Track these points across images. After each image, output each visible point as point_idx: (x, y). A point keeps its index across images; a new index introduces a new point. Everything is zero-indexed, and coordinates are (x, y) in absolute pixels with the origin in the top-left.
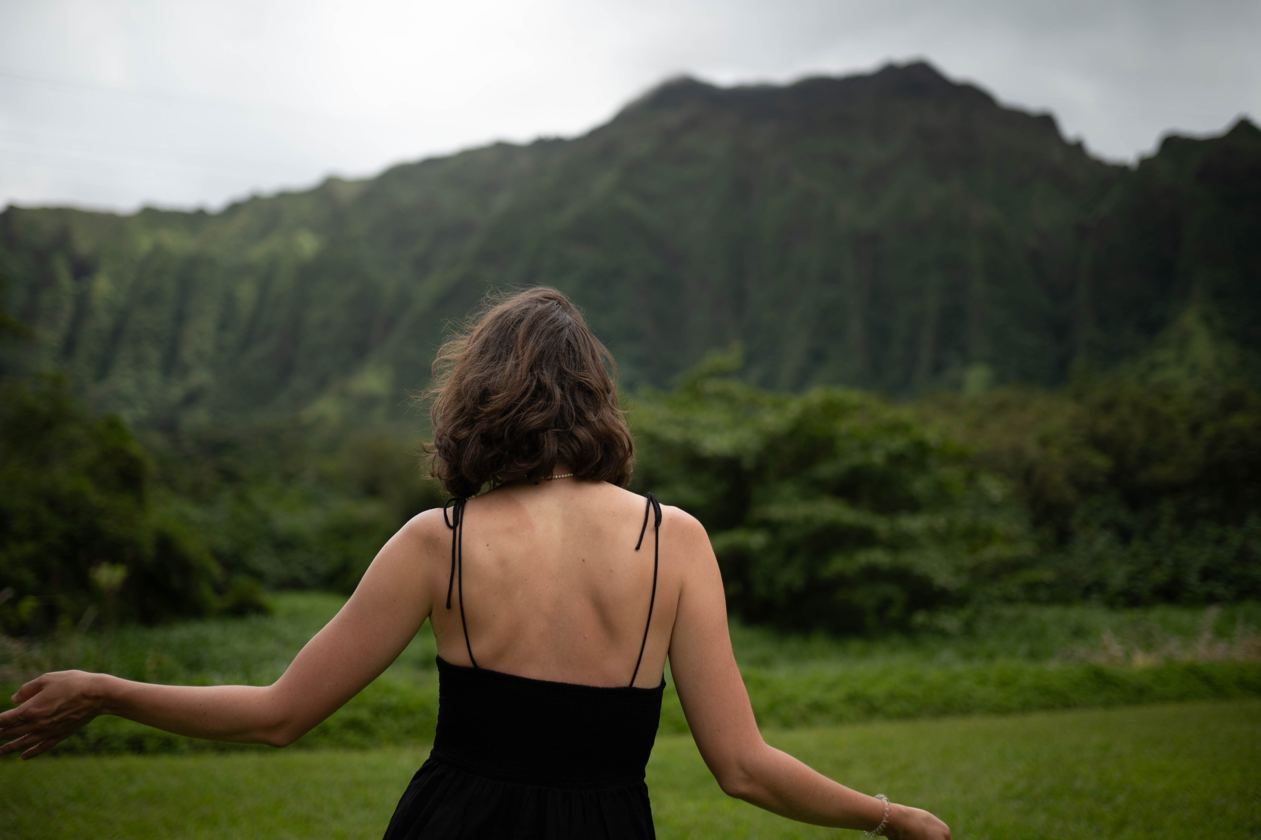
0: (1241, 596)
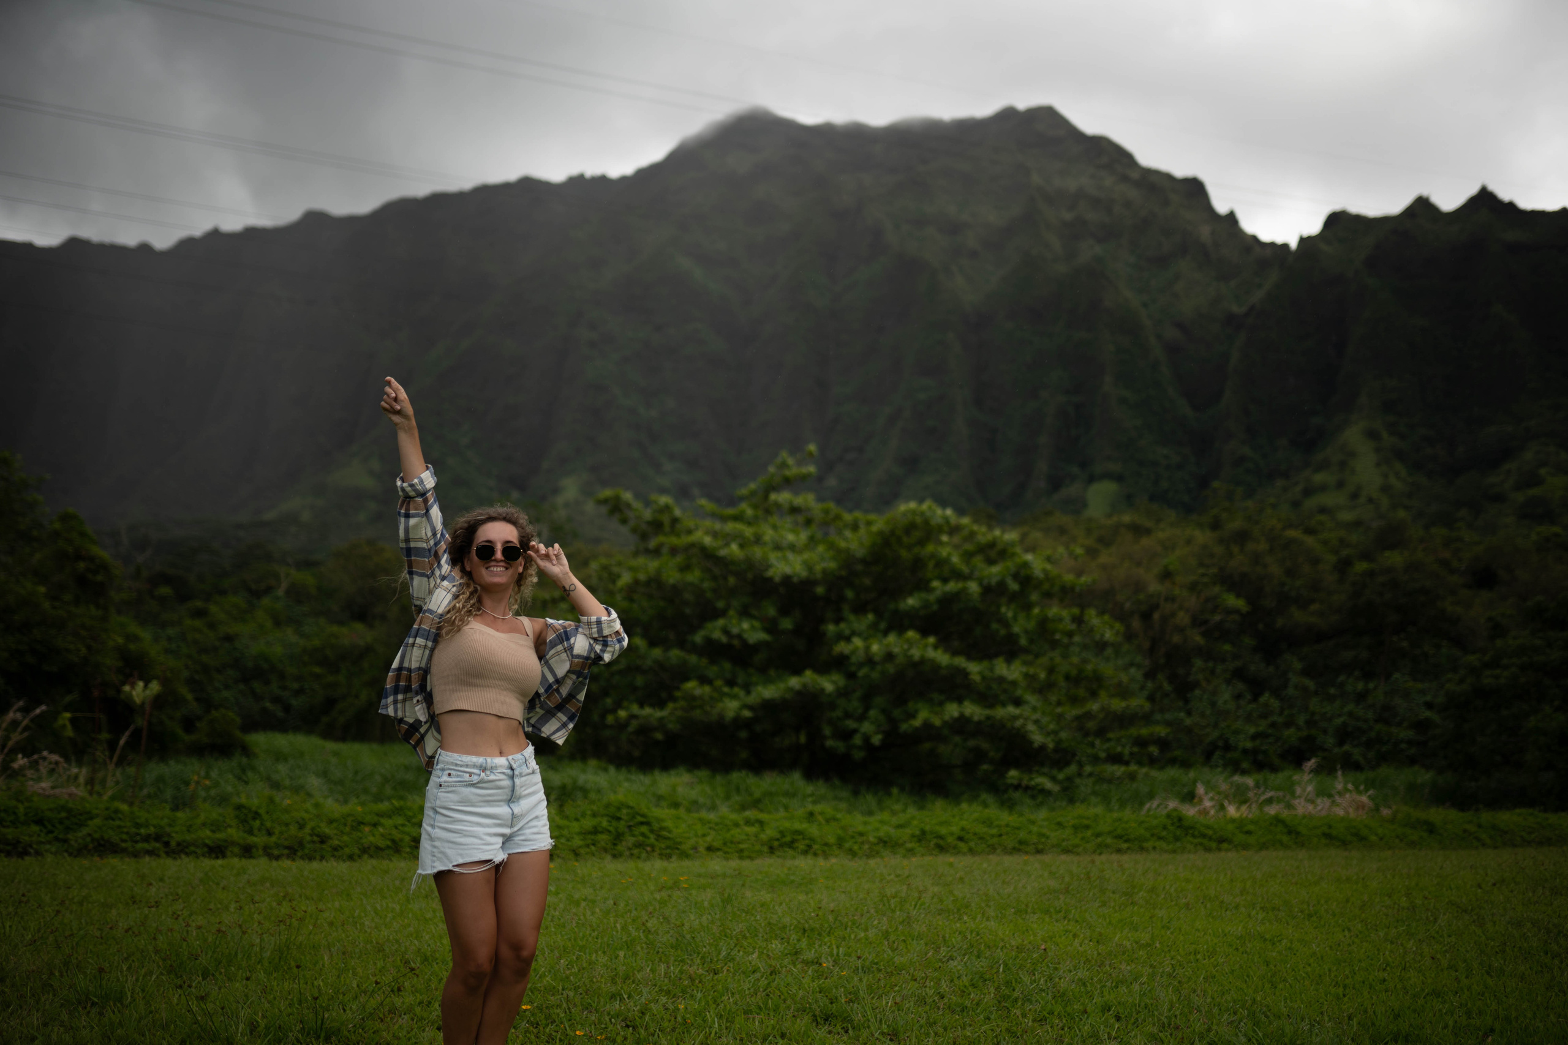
0: (1382, 759)
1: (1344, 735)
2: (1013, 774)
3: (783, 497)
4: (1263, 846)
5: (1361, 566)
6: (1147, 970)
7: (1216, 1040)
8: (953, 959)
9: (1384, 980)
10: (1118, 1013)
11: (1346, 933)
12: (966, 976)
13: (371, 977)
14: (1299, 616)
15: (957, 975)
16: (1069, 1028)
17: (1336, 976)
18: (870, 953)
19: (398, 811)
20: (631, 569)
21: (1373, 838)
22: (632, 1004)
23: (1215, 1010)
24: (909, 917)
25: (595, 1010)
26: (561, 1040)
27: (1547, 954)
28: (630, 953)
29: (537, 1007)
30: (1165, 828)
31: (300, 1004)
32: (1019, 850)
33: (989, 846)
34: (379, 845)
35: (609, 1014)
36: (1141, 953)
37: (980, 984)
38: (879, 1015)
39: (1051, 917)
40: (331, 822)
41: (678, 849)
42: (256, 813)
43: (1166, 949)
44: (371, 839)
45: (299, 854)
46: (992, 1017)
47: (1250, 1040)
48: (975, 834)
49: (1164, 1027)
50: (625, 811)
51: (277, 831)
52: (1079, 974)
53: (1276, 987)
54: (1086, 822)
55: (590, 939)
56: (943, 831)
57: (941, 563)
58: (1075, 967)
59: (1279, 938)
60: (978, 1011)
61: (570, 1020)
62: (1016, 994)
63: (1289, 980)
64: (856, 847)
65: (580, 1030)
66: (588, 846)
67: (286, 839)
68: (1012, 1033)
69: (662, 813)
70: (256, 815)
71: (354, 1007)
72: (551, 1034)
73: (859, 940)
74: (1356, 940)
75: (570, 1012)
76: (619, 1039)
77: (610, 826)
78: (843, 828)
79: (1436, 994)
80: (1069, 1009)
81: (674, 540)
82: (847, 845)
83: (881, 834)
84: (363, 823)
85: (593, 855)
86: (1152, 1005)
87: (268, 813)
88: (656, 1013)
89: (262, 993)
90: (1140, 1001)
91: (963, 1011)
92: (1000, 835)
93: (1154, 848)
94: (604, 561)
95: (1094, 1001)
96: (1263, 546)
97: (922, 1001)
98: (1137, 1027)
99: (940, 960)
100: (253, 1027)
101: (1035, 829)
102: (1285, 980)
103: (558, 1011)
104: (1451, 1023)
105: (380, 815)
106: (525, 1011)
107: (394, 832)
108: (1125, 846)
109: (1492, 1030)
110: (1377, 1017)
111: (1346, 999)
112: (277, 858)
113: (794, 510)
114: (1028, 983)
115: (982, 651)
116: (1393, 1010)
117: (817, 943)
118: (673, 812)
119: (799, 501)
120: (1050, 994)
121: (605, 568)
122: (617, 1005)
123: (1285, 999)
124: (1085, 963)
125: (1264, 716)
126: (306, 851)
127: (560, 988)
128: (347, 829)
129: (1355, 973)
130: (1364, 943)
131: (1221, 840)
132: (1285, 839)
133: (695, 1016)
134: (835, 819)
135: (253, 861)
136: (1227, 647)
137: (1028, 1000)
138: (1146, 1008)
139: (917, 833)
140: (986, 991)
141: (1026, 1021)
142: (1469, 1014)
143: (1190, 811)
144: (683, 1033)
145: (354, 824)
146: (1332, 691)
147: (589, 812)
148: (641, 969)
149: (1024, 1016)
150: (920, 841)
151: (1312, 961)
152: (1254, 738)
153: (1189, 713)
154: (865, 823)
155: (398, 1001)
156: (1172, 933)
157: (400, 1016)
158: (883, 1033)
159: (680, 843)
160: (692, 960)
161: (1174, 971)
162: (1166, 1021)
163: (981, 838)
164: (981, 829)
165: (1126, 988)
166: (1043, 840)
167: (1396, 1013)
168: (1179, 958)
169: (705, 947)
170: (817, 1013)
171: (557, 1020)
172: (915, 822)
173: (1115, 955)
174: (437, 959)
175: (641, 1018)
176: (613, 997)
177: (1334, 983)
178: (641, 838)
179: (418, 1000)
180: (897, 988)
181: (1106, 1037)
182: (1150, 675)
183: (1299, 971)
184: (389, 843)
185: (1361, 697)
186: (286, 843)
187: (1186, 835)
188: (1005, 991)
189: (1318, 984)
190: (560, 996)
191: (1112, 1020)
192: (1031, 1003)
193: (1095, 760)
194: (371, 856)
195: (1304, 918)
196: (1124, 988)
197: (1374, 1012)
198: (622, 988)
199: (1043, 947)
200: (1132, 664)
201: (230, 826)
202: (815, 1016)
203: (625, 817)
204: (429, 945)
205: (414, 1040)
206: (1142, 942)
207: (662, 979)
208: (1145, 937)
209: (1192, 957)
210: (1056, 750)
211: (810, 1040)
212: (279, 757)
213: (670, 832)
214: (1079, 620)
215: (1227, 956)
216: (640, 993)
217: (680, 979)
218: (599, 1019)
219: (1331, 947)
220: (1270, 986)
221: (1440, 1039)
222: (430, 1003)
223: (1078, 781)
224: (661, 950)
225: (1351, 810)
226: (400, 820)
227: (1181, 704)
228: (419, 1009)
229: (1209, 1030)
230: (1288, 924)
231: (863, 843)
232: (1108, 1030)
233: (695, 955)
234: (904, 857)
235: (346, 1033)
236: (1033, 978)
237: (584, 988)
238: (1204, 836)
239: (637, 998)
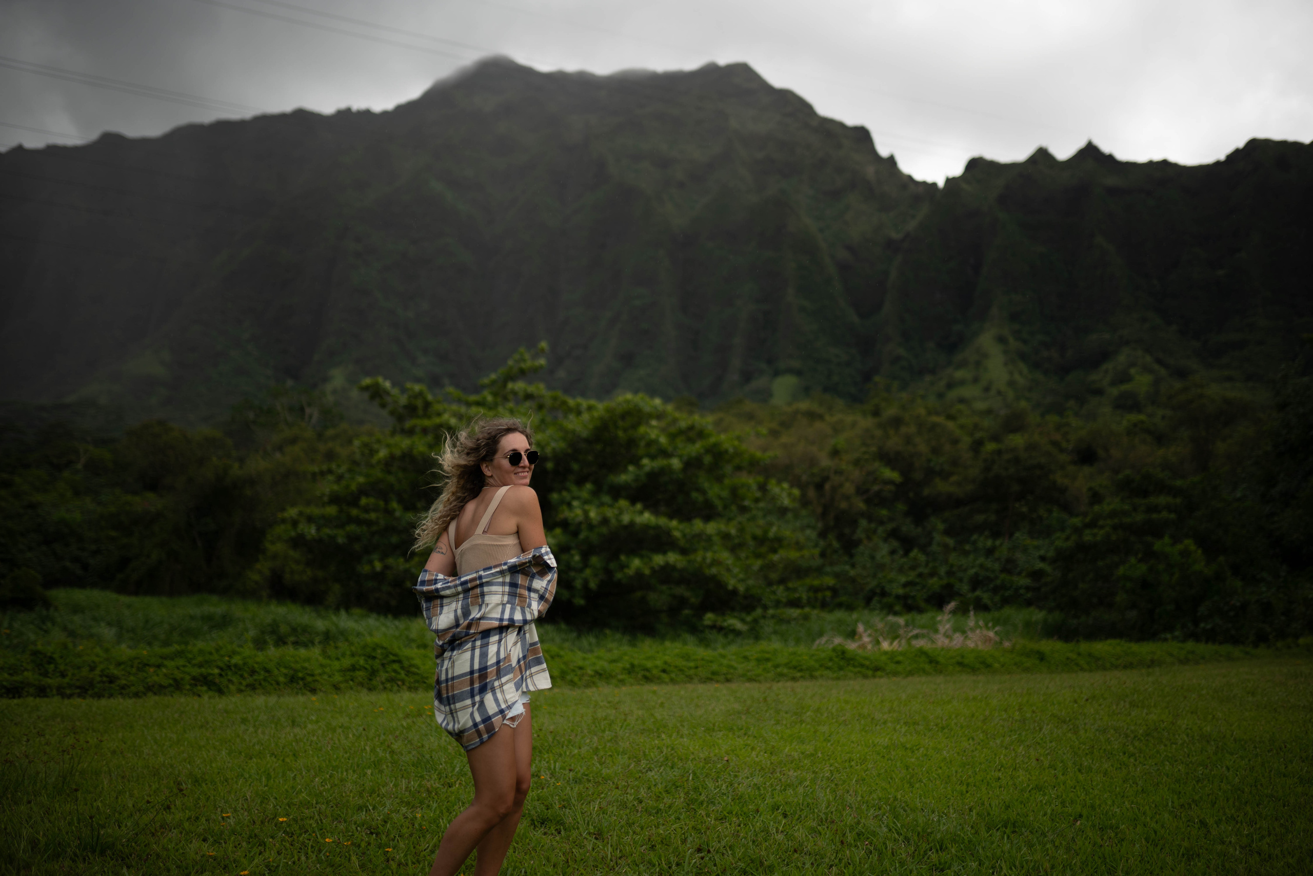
0: (1006, 601)
1: (976, 583)
2: (709, 618)
3: (519, 386)
4: (910, 673)
5: (990, 447)
6: (810, 776)
7: (863, 831)
8: (651, 770)
9: (999, 779)
10: (785, 811)
11: (971, 741)
12: (661, 784)
13: (146, 797)
14: (942, 487)
15: (654, 783)
16: (745, 824)
17: (961, 776)
18: (581, 766)
19: (180, 654)
20: (388, 446)
21: (996, 665)
22: (376, 814)
23: (864, 807)
24: (616, 737)
25: (344, 820)
26: (312, 847)
27: (1125, 753)
28: (377, 771)
29: (293, 819)
30: (831, 660)
31: (79, 823)
32: (711, 679)
33: (687, 676)
34: (163, 683)
35: (355, 823)
36: (805, 762)
37: (673, 790)
38: (586, 819)
39: (734, 734)
40: (119, 664)
41: (425, 683)
42: (51, 658)
43: (827, 758)
44: (156, 678)
45: (90, 692)
46: (682, 817)
47: (890, 830)
48: (676, 667)
49: (822, 822)
50: (379, 651)
51: (70, 674)
52: (755, 780)
53: (913, 787)
54: (767, 656)
55: (343, 760)
56: (649, 664)
57: (650, 443)
58: (751, 774)
59: (917, 747)
60: (670, 813)
61: (321, 830)
62: (702, 798)
63: (924, 781)
64: (576, 679)
65: (329, 838)
66: (347, 681)
67: (78, 680)
68: (698, 830)
69: (412, 653)
70: (51, 660)
71: (129, 824)
72: (304, 842)
73: (574, 756)
74: (978, 747)
75: (322, 823)
76: (363, 845)
77: (367, 664)
78: (566, 663)
79: (1038, 788)
80: (745, 809)
81: (426, 423)
82: (569, 678)
83: (598, 668)
84: (148, 665)
85: (351, 688)
86: (813, 804)
87: (61, 657)
88: (396, 821)
89: (44, 814)
90: (803, 801)
91: (657, 813)
92: (697, 667)
93: (822, 676)
94: (365, 439)
95: (766, 802)
96: (912, 429)
97: (623, 805)
98: (800, 822)
99: (641, 771)
100: (34, 844)
101: (725, 662)
102: (921, 781)
103: (312, 822)
104: (1049, 811)
105: (164, 657)
106: (282, 822)
107: (176, 672)
108: (799, 674)
109: (1081, 816)
110: (992, 808)
111: (968, 795)
112: (70, 696)
113: (529, 397)
114: (713, 789)
115: (685, 515)
116: (1004, 802)
117: (538, 759)
118: (422, 651)
119: (531, 389)
120: (730, 797)
121: (366, 445)
122: (363, 815)
123: (920, 796)
124: (759, 771)
125: (913, 568)
126: (96, 690)
127: (315, 802)
128: (134, 670)
129: (976, 774)
130: (985, 750)
131: (877, 669)
132: (927, 667)
133: (430, 823)
134: (559, 656)
135: (45, 699)
136: (884, 512)
137: (712, 802)
138: (808, 806)
139: (628, 666)
140: (678, 796)
141: (710, 820)
142: (1063, 803)
143: (851, 646)
144: (419, 838)
145: (140, 666)
146: (967, 547)
147: (348, 653)
148: (385, 785)
149: (708, 815)
150: (629, 673)
151: (942, 764)
152: (905, 585)
153: (853, 566)
154: (584, 659)
155: (169, 818)
156: (832, 745)
157: (170, 830)
158: (589, 833)
159: (427, 678)
160: (430, 776)
161: (832, 775)
162: (823, 817)
163: (681, 670)
164: (681, 663)
165: (794, 790)
166: (732, 671)
167: (1007, 804)
168: (836, 765)
169: (441, 764)
170: (535, 818)
171: (309, 830)
172: (626, 658)
173: (785, 764)
174: (206, 780)
175: (383, 826)
176: (360, 808)
177: (959, 783)
178: (393, 674)
179: (187, 816)
180: (602, 796)
181: (775, 831)
182: (823, 535)
183: (932, 772)
184: (171, 682)
185: (990, 552)
186: (78, 684)
187: (848, 665)
188: (693, 795)
189: (947, 783)
190: (314, 809)
191: (780, 818)
192: (714, 805)
193: (778, 604)
194: (155, 694)
195: (938, 730)
196: (791, 790)
197: (990, 805)
198: (368, 801)
199: (726, 759)
200: (808, 526)
201: (27, 670)
202: (533, 820)
203: (379, 656)
204: (200, 769)
205: (181, 851)
206: (807, 753)
207: (403, 792)
208: (809, 749)
209: (847, 764)
210: (745, 597)
211: (527, 840)
212: (77, 609)
213: (418, 668)
214: (763, 488)
215: (875, 763)
216: (384, 805)
217: (419, 792)
218: (347, 828)
219: (958, 753)
220: (908, 785)
221: (1040, 824)
222: (197, 818)
223: (762, 621)
224: (403, 768)
225: (979, 643)
226: (181, 662)
227: (846, 558)
228: (188, 823)
229: (858, 823)
230: (925, 735)
231: (583, 675)
232: (776, 825)
233: (433, 772)
234: (617, 686)
235: (119, 847)
236: (717, 784)
237: (335, 802)
238: (862, 666)
239: (381, 809)
